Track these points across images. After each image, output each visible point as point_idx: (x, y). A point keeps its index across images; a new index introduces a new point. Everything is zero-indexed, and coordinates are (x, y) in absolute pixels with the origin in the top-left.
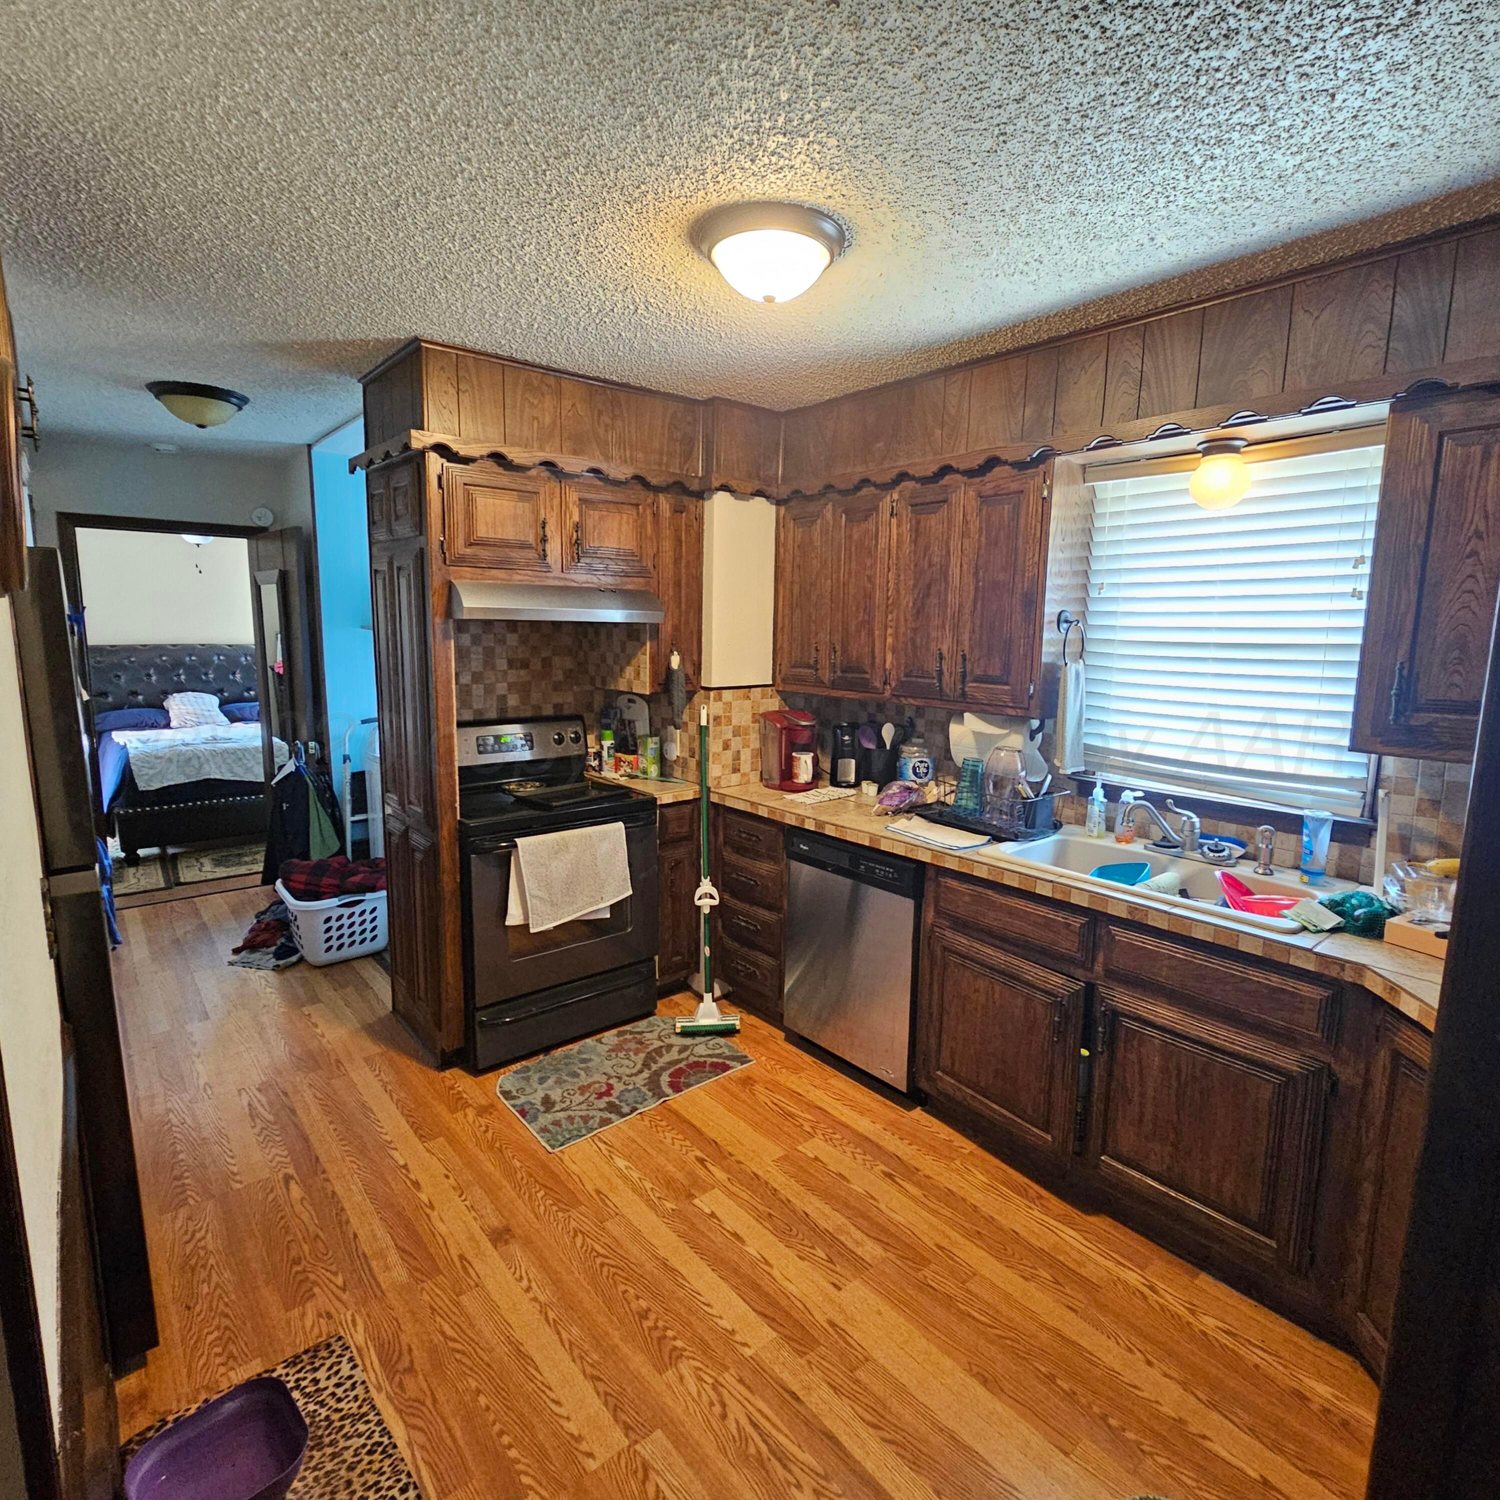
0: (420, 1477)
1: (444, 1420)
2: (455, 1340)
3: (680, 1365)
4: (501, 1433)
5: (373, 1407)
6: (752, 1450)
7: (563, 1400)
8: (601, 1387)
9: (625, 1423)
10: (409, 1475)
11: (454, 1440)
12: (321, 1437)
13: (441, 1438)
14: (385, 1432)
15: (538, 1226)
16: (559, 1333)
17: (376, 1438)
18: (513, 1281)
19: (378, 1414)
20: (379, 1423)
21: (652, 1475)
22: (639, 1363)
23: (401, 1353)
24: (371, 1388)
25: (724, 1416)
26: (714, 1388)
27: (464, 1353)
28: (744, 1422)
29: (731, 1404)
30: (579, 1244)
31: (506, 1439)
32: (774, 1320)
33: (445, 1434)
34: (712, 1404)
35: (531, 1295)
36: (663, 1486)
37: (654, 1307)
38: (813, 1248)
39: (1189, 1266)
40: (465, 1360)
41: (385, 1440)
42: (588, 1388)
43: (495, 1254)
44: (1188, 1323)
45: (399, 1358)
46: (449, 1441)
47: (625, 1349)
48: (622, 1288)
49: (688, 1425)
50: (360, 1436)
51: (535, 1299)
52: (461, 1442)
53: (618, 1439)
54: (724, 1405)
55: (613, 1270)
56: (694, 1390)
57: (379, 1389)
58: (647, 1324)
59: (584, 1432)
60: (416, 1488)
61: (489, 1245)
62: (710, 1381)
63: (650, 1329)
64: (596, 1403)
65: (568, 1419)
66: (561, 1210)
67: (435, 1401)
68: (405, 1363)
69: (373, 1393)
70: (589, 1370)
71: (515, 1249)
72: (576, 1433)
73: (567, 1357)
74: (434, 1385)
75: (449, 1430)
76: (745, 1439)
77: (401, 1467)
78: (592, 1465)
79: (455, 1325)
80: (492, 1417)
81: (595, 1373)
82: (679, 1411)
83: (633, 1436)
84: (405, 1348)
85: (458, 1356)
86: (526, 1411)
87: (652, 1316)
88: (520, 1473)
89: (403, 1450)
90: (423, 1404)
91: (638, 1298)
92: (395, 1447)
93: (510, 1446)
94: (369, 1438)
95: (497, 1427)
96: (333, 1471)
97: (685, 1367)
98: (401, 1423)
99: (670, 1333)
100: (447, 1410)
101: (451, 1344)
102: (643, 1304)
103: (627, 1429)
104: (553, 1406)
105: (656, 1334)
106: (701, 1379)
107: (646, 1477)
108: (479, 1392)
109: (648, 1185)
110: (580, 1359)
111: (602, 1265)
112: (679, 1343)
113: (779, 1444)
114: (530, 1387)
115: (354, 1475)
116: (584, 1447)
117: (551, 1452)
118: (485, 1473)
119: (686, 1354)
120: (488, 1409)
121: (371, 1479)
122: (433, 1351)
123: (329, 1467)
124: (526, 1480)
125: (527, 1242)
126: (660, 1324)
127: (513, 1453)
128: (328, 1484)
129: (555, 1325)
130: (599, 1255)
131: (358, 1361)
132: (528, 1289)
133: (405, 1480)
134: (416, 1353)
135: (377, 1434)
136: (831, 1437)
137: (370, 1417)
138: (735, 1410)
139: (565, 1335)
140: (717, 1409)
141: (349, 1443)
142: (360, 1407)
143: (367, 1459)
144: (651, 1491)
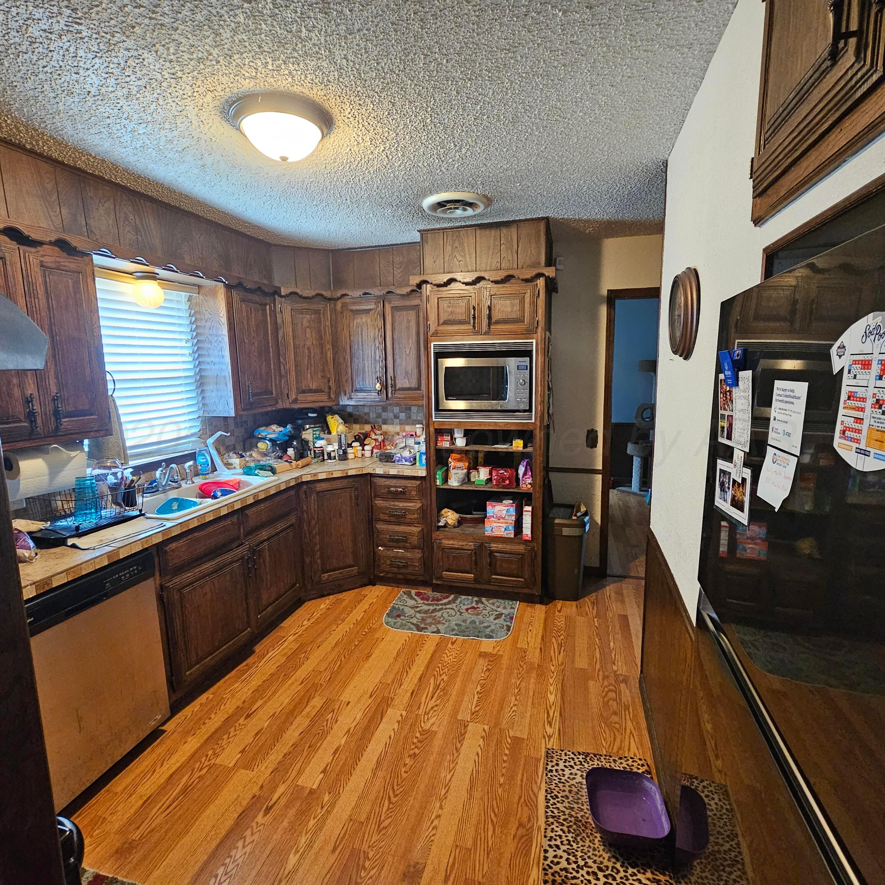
0: (543, 773)
1: (522, 786)
2: (492, 821)
3: (427, 728)
4: (504, 761)
5: (547, 817)
6: (442, 693)
7: (475, 753)
8: (458, 745)
9: (464, 729)
10: (547, 775)
11: (523, 776)
12: (575, 824)
13: (527, 780)
14: (547, 801)
15: (390, 858)
16: (450, 780)
17: (552, 801)
18: (439, 830)
19: (546, 812)
20: (548, 807)
21: (473, 711)
22: (437, 742)
23: (520, 839)
24: (543, 830)
25: (437, 705)
26: (429, 713)
27: (493, 810)
28: (434, 699)
29: (430, 707)
30: (389, 820)
31: (505, 758)
32: (382, 713)
33: (525, 780)
34: (435, 711)
35: (440, 812)
36: (474, 707)
37: (407, 755)
38: (327, 720)
39: (273, 631)
40: (495, 805)
41: (549, 797)
42: (463, 750)
43: (429, 862)
44: (316, 620)
45: (522, 836)
46: (525, 775)
47: (436, 749)
48: (404, 775)
49: (448, 712)
50: (558, 808)
51: (441, 807)
52: (521, 772)
53: (471, 727)
54: (432, 708)
55: (396, 788)
56: (434, 719)
57: (539, 828)
58: (417, 751)
59: (479, 738)
60: (547, 768)
61: (425, 874)
62: (426, 717)
63: (419, 749)
64: (466, 743)
65: (480, 746)
66: (367, 858)
67: (520, 798)
68: (521, 831)
69: (543, 826)
70: (456, 755)
71: (416, 855)
72: (482, 740)
73: (458, 767)
74: (515, 806)
75: (522, 781)
76: (439, 697)
77: (548, 780)
78: (486, 727)
79: (486, 830)
80: (504, 770)
81: (455, 751)
82: (446, 718)
83: (466, 724)
84: (516, 841)
85: (496, 810)
86: (491, 761)
87: (411, 752)
88: (509, 744)
89: (544, 786)
90: (525, 801)
91: (405, 765)
92: (546, 791)
93: (506, 755)
94: (555, 804)
95: (504, 765)
96: (575, 802)
97: (427, 726)
98: (539, 802)
99: (415, 741)
100: (518, 790)
101: (495, 819)
102: (407, 761)
103: (465, 727)
104: (480, 754)
105: (419, 745)
106: (428, 719)
107: (475, 712)
108: (501, 785)
109: (312, 822)
110: (454, 761)
111: (396, 796)
112: (418, 735)
113: (434, 689)
114: (481, 769)
115: (567, 793)
116: (484, 734)
117: (495, 742)
118: (520, 754)
119: (420, 729)
120: (503, 775)
121: (560, 785)
122: (504, 825)
123: (575, 806)
124: (509, 741)
125: (408, 850)
126: (413, 747)
127: (507, 752)
128: (579, 799)
129: (447, 786)
130: (390, 802)
131: (542, 854)
132: (438, 817)
133: (549, 774)
134: (513, 833)
135: (551, 802)
136: (420, 679)
137: (550, 813)
138: (432, 703)
139: (448, 777)
140: (435, 708)
141: (564, 809)
142: (552, 823)
143: (559, 795)
144: (477, 708)
